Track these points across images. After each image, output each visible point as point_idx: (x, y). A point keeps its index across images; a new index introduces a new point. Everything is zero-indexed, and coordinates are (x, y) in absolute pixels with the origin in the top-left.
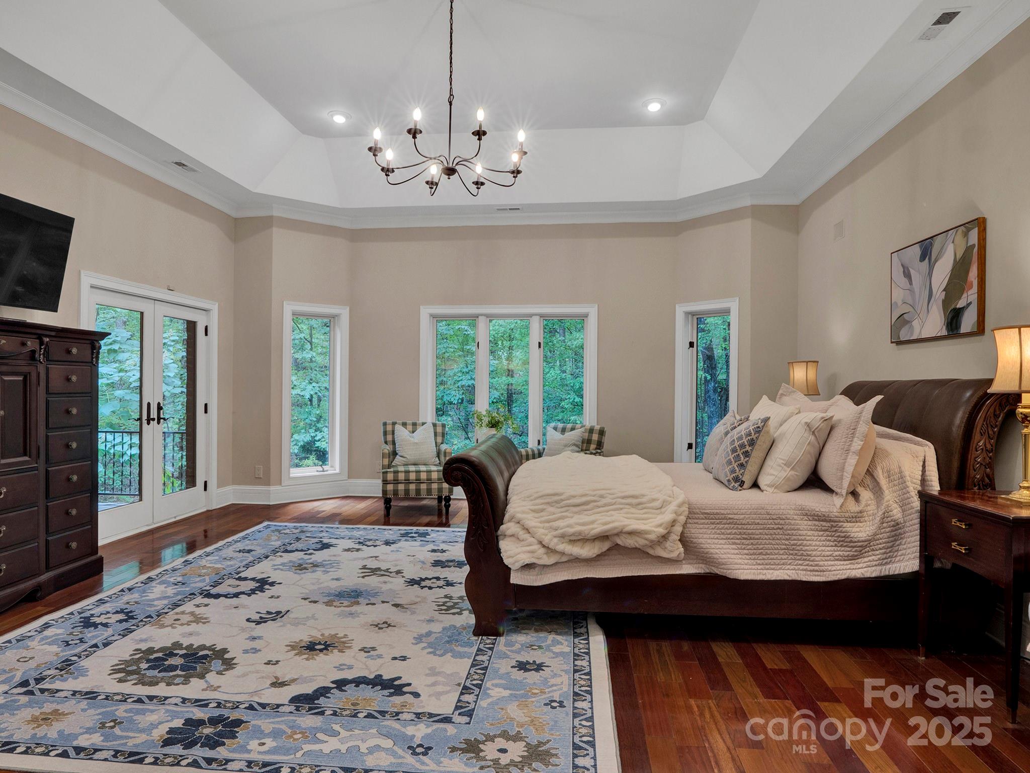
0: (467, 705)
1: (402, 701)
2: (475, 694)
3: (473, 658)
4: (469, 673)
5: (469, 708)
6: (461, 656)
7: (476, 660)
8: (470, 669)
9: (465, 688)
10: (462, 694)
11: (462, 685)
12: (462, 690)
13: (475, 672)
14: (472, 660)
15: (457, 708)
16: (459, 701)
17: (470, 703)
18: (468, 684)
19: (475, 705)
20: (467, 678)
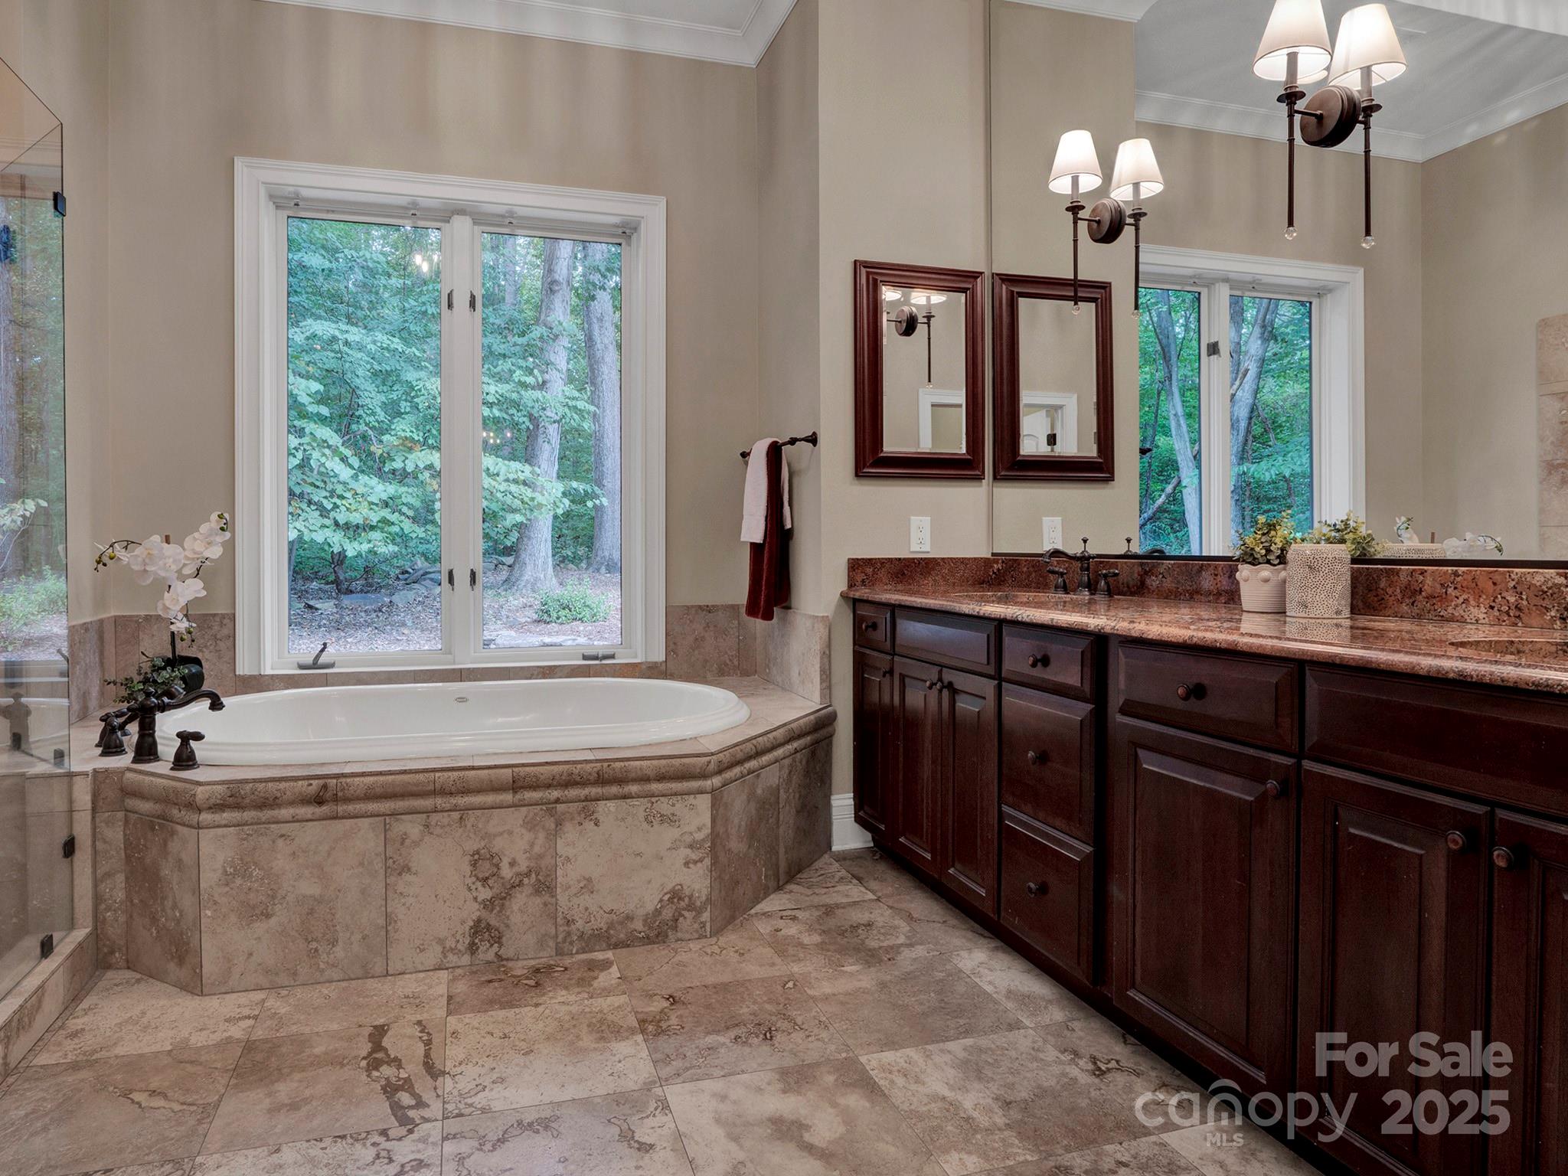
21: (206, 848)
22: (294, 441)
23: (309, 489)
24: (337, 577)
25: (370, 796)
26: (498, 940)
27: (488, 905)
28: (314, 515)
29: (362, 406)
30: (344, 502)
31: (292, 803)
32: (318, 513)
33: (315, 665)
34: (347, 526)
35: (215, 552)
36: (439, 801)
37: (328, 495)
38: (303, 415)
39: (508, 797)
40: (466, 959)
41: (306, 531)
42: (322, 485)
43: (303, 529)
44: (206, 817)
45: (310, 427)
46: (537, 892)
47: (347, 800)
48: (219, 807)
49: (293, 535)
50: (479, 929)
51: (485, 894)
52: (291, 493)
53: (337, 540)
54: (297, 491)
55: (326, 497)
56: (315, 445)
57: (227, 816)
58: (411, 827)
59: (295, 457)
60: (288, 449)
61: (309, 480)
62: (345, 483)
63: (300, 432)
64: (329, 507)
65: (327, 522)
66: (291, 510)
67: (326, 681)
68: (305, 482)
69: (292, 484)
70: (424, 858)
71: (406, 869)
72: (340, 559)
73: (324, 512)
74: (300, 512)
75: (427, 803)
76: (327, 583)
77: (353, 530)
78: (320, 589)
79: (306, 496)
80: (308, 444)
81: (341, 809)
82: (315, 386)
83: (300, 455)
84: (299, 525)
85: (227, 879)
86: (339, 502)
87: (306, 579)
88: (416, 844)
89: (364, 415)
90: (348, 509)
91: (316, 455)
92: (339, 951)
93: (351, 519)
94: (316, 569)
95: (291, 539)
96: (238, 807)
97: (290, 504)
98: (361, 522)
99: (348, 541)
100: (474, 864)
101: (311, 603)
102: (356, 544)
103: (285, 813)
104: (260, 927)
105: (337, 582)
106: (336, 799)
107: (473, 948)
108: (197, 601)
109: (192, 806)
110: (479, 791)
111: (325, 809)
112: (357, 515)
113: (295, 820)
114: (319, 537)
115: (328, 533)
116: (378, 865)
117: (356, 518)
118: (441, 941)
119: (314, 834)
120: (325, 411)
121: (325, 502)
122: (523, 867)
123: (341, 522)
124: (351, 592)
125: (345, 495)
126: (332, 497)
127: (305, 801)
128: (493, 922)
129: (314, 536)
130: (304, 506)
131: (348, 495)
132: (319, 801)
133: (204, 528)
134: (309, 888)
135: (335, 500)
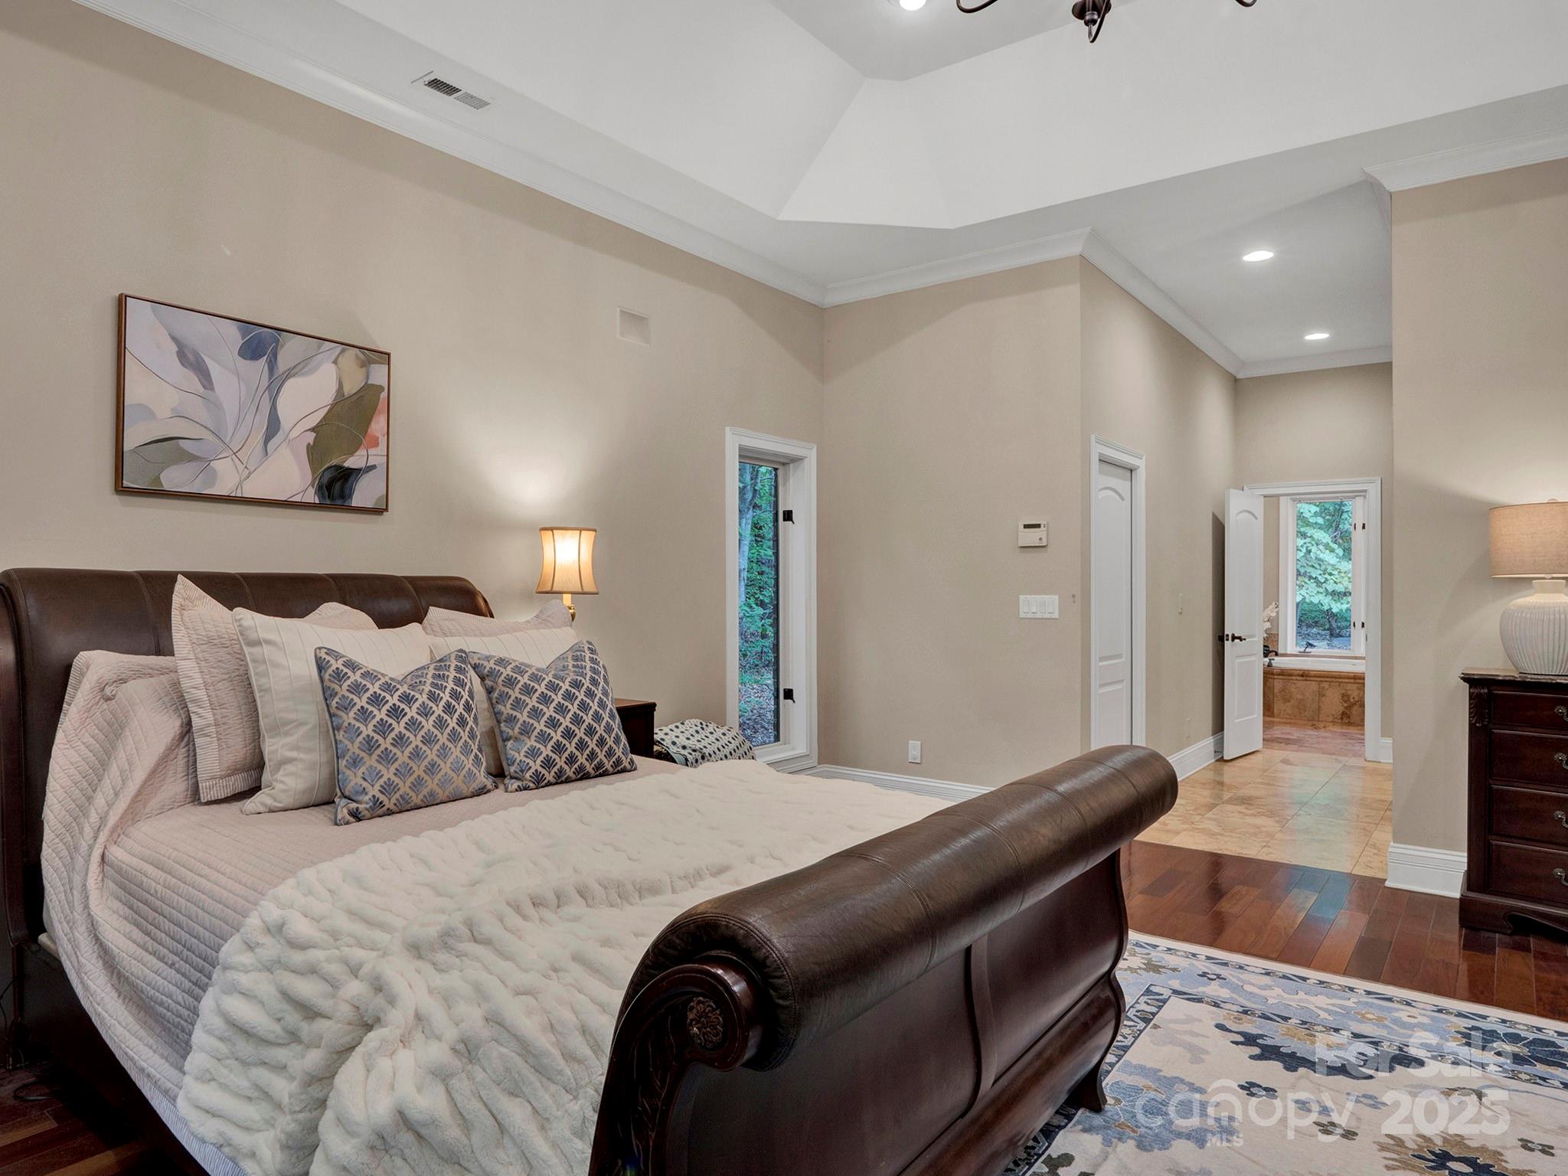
0: (1149, 1001)
1: (1241, 1026)
2: (1135, 1010)
3: (1121, 1062)
4: (1136, 1038)
5: (1148, 997)
6: (1141, 1070)
7: (1116, 1056)
8: (1132, 1044)
9: (1147, 1021)
10: (1154, 1014)
11: (1151, 1024)
12: (1152, 1019)
13: (1127, 1038)
14: (1124, 1058)
15: (1165, 1001)
16: (1160, 1008)
17: (1145, 1002)
18: (1142, 1025)
19: (1139, 998)
20: (1141, 1031)
21: (1276, 684)
22: (1300, 542)
23: (1309, 569)
24: (1331, 625)
25: (1315, 676)
26: (1349, 717)
27: (1346, 708)
28: (1312, 585)
29: (1347, 512)
30: (1332, 577)
31: (1296, 676)
32: (1315, 584)
33: (1304, 652)
34: (1333, 593)
35: (1274, 614)
36: (1334, 680)
37: (1322, 573)
38: (1308, 524)
39: (1352, 681)
40: (1340, 721)
41: (1307, 596)
42: (1318, 567)
43: (1305, 595)
44: (1276, 677)
45: (1310, 531)
46: (1360, 707)
47: (1309, 677)
48: (1279, 675)
49: (1299, 599)
50: (1343, 713)
51: (1346, 705)
52: (1299, 574)
53: (1327, 603)
54: (1302, 570)
55: (1320, 574)
56: (1313, 543)
57: (1280, 677)
58: (1326, 685)
59: (1301, 551)
60: (1297, 547)
61: (1310, 564)
62: (1333, 566)
63: (1304, 535)
64: (1323, 581)
65: (1321, 590)
66: (1298, 582)
67: (1308, 656)
68: (1307, 565)
69: (1298, 566)
70: (1329, 693)
71: (1324, 695)
72: (1329, 614)
73: (1319, 584)
74: (1303, 584)
75: (1331, 680)
76: (1325, 630)
77: (1337, 595)
78: (1319, 633)
79: (1308, 574)
80: (1310, 543)
81: (1308, 678)
82: (1314, 509)
83: (1304, 550)
84: (1303, 592)
85: (1280, 692)
86: (1329, 577)
87: (1309, 626)
88: (1327, 690)
89: (1348, 518)
90: (1335, 582)
91: (1314, 549)
92: (1307, 713)
93: (1337, 589)
94: (1316, 619)
95: (1298, 601)
96: (1283, 675)
97: (1297, 579)
98: (1343, 590)
99: (1334, 602)
100: (1343, 697)
101: (1311, 642)
102: (1338, 604)
103: (1294, 678)
104: (1288, 704)
105: (1330, 629)
106: (1307, 676)
107: (1342, 719)
108: (1269, 629)
109: (1272, 674)
110: (1344, 678)
111: (1304, 678)
112: (1341, 586)
113: (1297, 680)
114: (1315, 600)
115: (1321, 597)
116: (1317, 693)
117: (1340, 588)
118: (1333, 715)
119: (1301, 684)
120: (1320, 520)
121: (1320, 577)
122: (1357, 699)
123: (1330, 591)
124: (1341, 636)
125: (1333, 572)
126: (1324, 574)
127: (1299, 675)
128: (1348, 713)
129: (1312, 599)
130: (1307, 580)
131: (1335, 572)
132: (1302, 676)
133: (1271, 607)
134: (1299, 696)
135: (1327, 576)
